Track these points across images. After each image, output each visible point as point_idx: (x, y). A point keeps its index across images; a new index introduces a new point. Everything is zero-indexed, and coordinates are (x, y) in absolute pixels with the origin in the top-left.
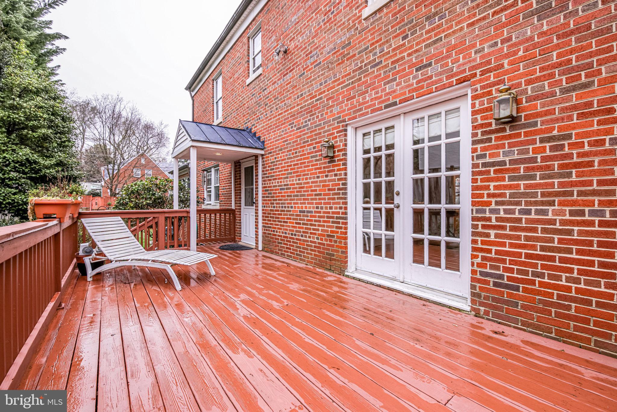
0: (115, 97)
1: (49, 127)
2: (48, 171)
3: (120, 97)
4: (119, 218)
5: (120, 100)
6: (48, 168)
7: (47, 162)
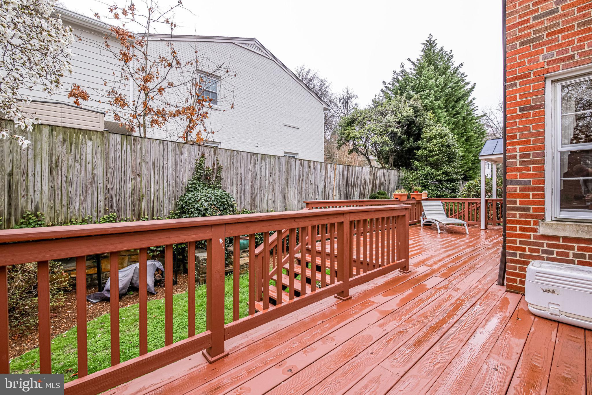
4: (440, 202)
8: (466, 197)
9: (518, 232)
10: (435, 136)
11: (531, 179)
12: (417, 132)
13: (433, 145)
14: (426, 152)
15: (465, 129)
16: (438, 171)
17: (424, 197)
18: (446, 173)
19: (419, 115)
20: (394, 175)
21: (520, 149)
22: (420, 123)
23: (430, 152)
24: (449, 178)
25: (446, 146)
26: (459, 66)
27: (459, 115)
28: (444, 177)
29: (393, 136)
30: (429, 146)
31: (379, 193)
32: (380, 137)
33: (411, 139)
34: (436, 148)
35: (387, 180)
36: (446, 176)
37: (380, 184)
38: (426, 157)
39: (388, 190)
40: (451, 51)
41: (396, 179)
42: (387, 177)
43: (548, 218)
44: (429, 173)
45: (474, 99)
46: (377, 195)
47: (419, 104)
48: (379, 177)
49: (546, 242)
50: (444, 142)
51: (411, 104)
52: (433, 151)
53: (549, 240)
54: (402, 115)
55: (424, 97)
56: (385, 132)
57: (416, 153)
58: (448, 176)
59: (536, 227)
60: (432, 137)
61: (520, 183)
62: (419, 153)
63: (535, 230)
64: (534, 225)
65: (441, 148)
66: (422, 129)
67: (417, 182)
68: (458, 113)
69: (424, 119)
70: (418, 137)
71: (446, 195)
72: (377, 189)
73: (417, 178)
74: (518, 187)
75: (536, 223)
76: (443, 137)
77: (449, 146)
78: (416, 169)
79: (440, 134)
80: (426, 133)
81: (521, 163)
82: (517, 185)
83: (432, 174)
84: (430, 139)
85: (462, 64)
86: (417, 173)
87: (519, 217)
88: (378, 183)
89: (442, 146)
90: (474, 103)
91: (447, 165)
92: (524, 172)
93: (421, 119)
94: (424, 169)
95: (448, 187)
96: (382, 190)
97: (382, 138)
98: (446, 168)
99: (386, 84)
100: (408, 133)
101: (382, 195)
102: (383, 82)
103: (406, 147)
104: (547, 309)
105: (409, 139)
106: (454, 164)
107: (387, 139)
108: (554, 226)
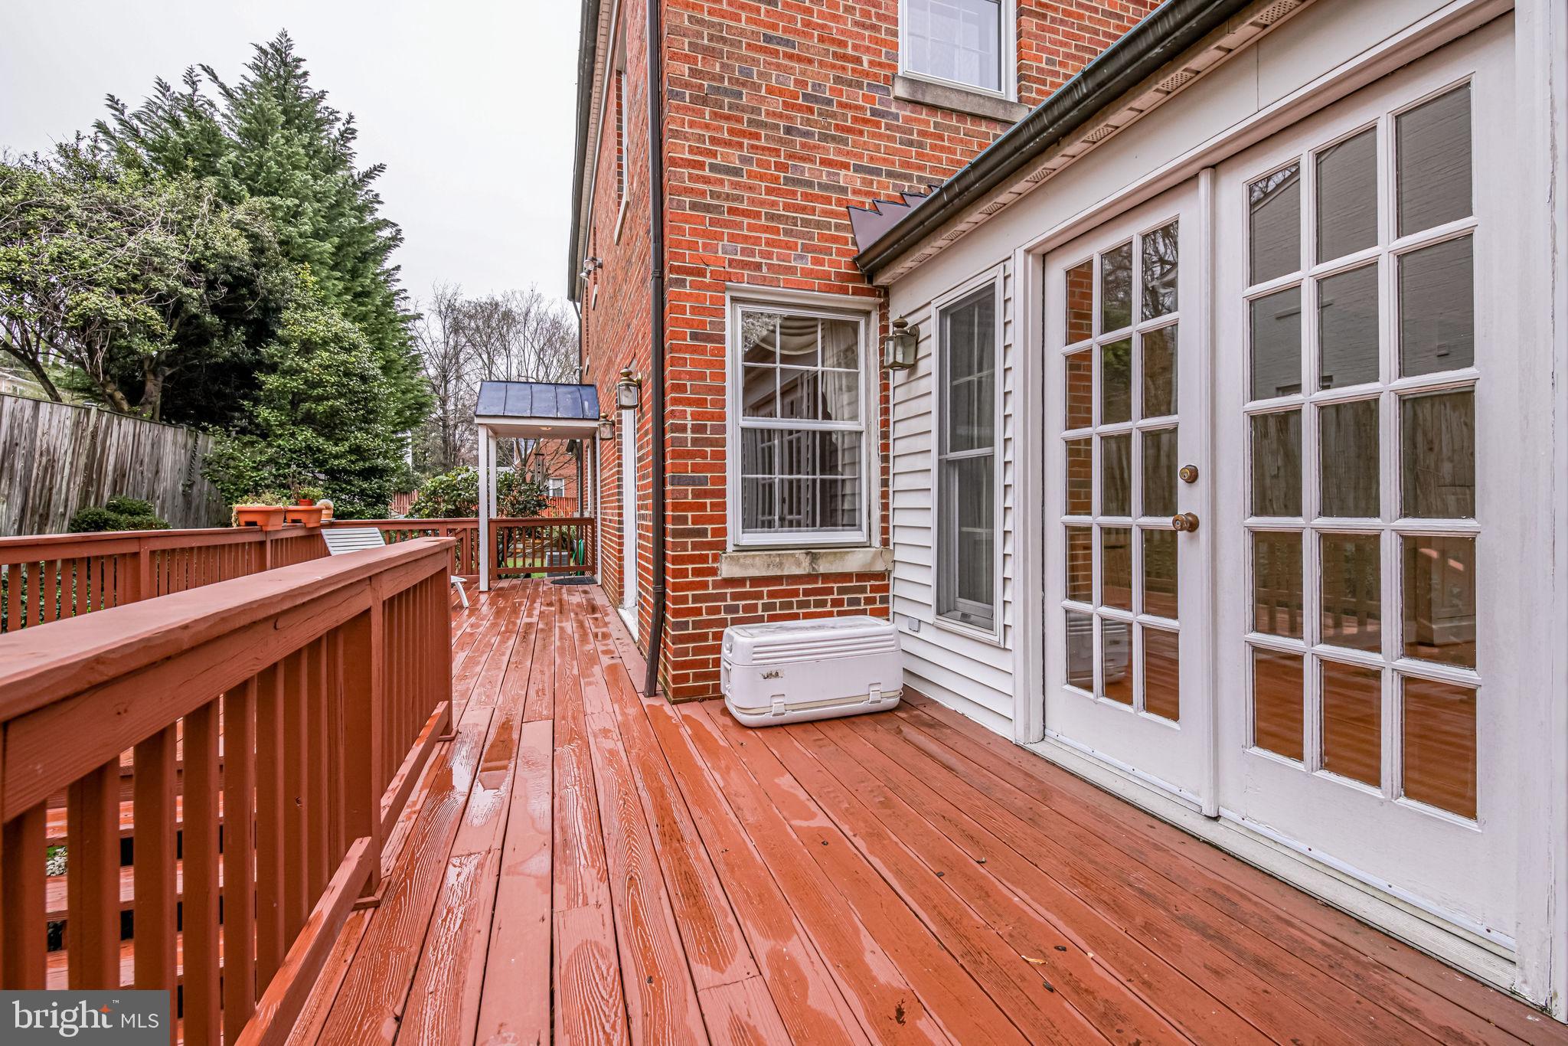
0: (527, 294)
1: (341, 395)
2: (336, 462)
3: (536, 293)
4: (376, 529)
5: (538, 299)
6: (336, 457)
7: (335, 450)
8: (428, 516)
9: (691, 579)
10: (325, 343)
11: (709, 475)
12: (257, 314)
13: (320, 366)
14: (295, 384)
15: (378, 339)
16: (336, 445)
17: (326, 518)
18: (357, 450)
19: (264, 265)
20: (175, 443)
21: (692, 415)
22: (270, 292)
23: (314, 385)
24: (367, 464)
25: (355, 375)
26: (375, 169)
27: (367, 297)
28: (353, 462)
29: (171, 307)
30: (306, 365)
31: (111, 508)
32: (118, 301)
33: (239, 334)
34: (328, 378)
35: (146, 460)
36: (357, 460)
37: (121, 474)
38: (297, 399)
39: (152, 495)
40: (351, 117)
41: (183, 457)
42: (146, 449)
43: (730, 548)
44: (309, 448)
45: (398, 268)
46: (113, 516)
47: (265, 230)
48: (113, 450)
49: (729, 591)
50: (353, 363)
51: (239, 221)
52: (320, 384)
53: (732, 587)
54: (206, 247)
55: (280, 214)
56: (138, 286)
57: (264, 383)
58: (365, 460)
59: (715, 565)
60: (316, 343)
61: (692, 481)
62: (272, 381)
63: (713, 572)
64: (713, 562)
65: (345, 380)
66: (278, 310)
67: (270, 473)
68: (365, 294)
69: (284, 281)
70: (261, 331)
71: (361, 513)
72: (107, 494)
73: (271, 461)
74: (690, 488)
75: (716, 558)
76: (348, 351)
77: (364, 379)
78: (265, 433)
79: (337, 339)
80: (295, 323)
81: (695, 441)
82: (688, 485)
83: (319, 450)
84: (308, 347)
85: (381, 168)
86: (270, 445)
87: (692, 550)
88: (110, 468)
89: (347, 374)
90: (398, 280)
91: (360, 429)
92: (698, 460)
93: (274, 278)
94: (293, 435)
95: (365, 489)
96: (128, 497)
97: (128, 305)
98: (359, 437)
99: (127, 112)
100: (228, 311)
101: (132, 513)
102: (111, 98)
103: (216, 356)
104: (768, 710)
105: (227, 332)
106: (379, 428)
107: (152, 312)
108: (742, 560)
